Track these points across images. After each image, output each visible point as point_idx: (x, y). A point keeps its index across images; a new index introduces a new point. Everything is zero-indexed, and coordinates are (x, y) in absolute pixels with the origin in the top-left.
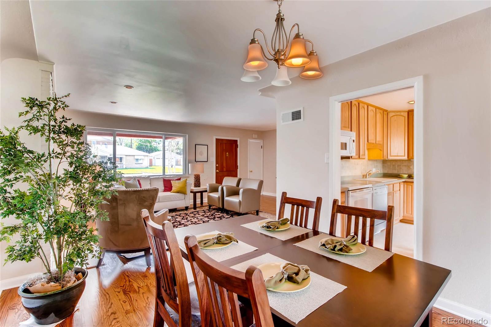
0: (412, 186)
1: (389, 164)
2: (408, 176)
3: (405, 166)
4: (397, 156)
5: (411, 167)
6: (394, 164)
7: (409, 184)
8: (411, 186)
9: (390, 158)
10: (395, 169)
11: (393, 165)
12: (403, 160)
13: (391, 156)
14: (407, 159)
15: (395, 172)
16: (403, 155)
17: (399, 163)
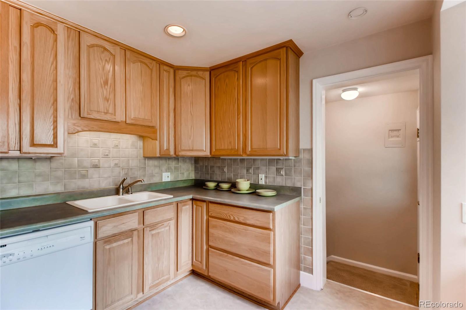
1: (201, 163)
2: (216, 186)
4: (192, 150)
5: (225, 170)
6: (206, 164)
9: (180, 154)
10: (208, 173)
13: (182, 150)
14: (211, 156)
15: (208, 177)
16: (204, 149)
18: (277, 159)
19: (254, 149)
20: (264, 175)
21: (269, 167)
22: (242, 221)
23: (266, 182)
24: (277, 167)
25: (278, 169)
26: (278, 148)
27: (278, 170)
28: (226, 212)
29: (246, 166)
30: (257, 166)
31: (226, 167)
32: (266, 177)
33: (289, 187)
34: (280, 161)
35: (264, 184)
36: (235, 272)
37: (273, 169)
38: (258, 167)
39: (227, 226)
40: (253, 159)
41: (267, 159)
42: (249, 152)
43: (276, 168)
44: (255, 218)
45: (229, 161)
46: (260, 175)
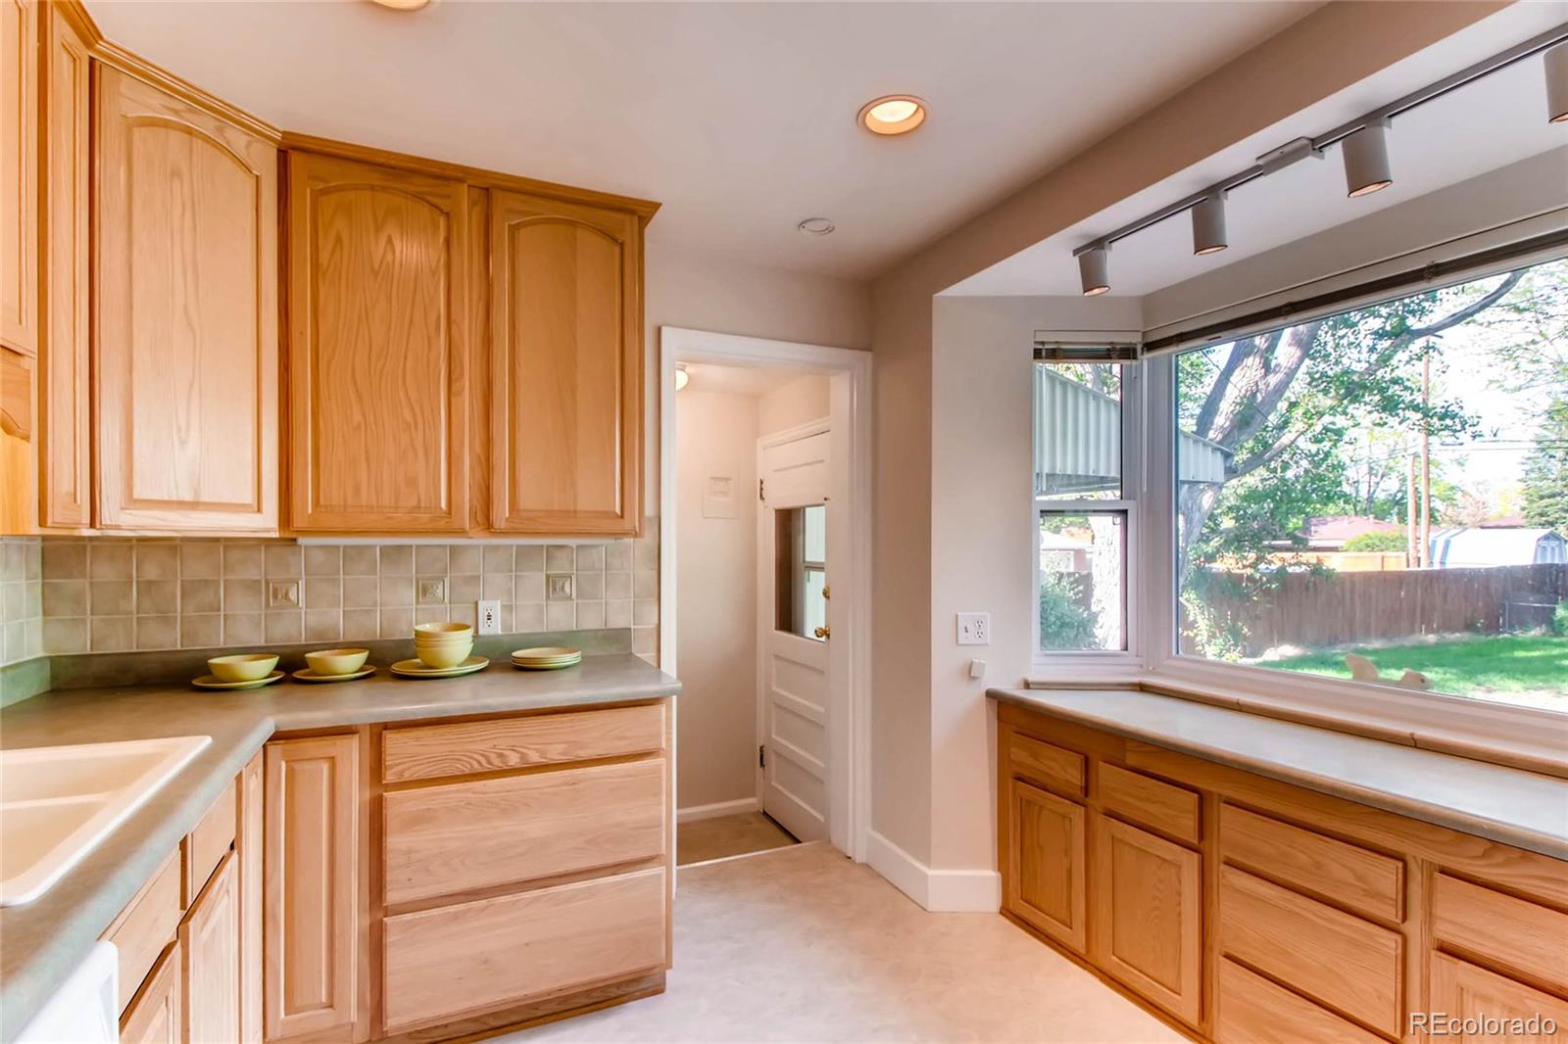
0: (332, 760)
1: (105, 572)
2: (278, 668)
3: (252, 586)
4: (195, 505)
5: (293, 596)
6: (152, 572)
7: (311, 747)
8: (325, 767)
9: (121, 519)
10: (166, 620)
11: (146, 587)
12: (230, 544)
13: (132, 502)
14: (276, 535)
15: (167, 639)
16: (248, 497)
17: (198, 569)
18: (548, 546)
19: (525, 511)
20: (499, 602)
21: (518, 573)
22: (558, 757)
23: (505, 625)
24: (549, 572)
25: (557, 579)
26: (615, 513)
27: (553, 584)
28: (482, 747)
29: (416, 573)
30: (468, 574)
31: (302, 584)
32: (508, 609)
33: (596, 631)
34: (559, 554)
35: (500, 632)
36: (527, 944)
37: (536, 579)
38: (477, 574)
39: (487, 795)
40: (451, 547)
41: (511, 546)
42: (504, 520)
43: (548, 577)
44: (612, 733)
45: (319, 557)
46: (481, 604)
